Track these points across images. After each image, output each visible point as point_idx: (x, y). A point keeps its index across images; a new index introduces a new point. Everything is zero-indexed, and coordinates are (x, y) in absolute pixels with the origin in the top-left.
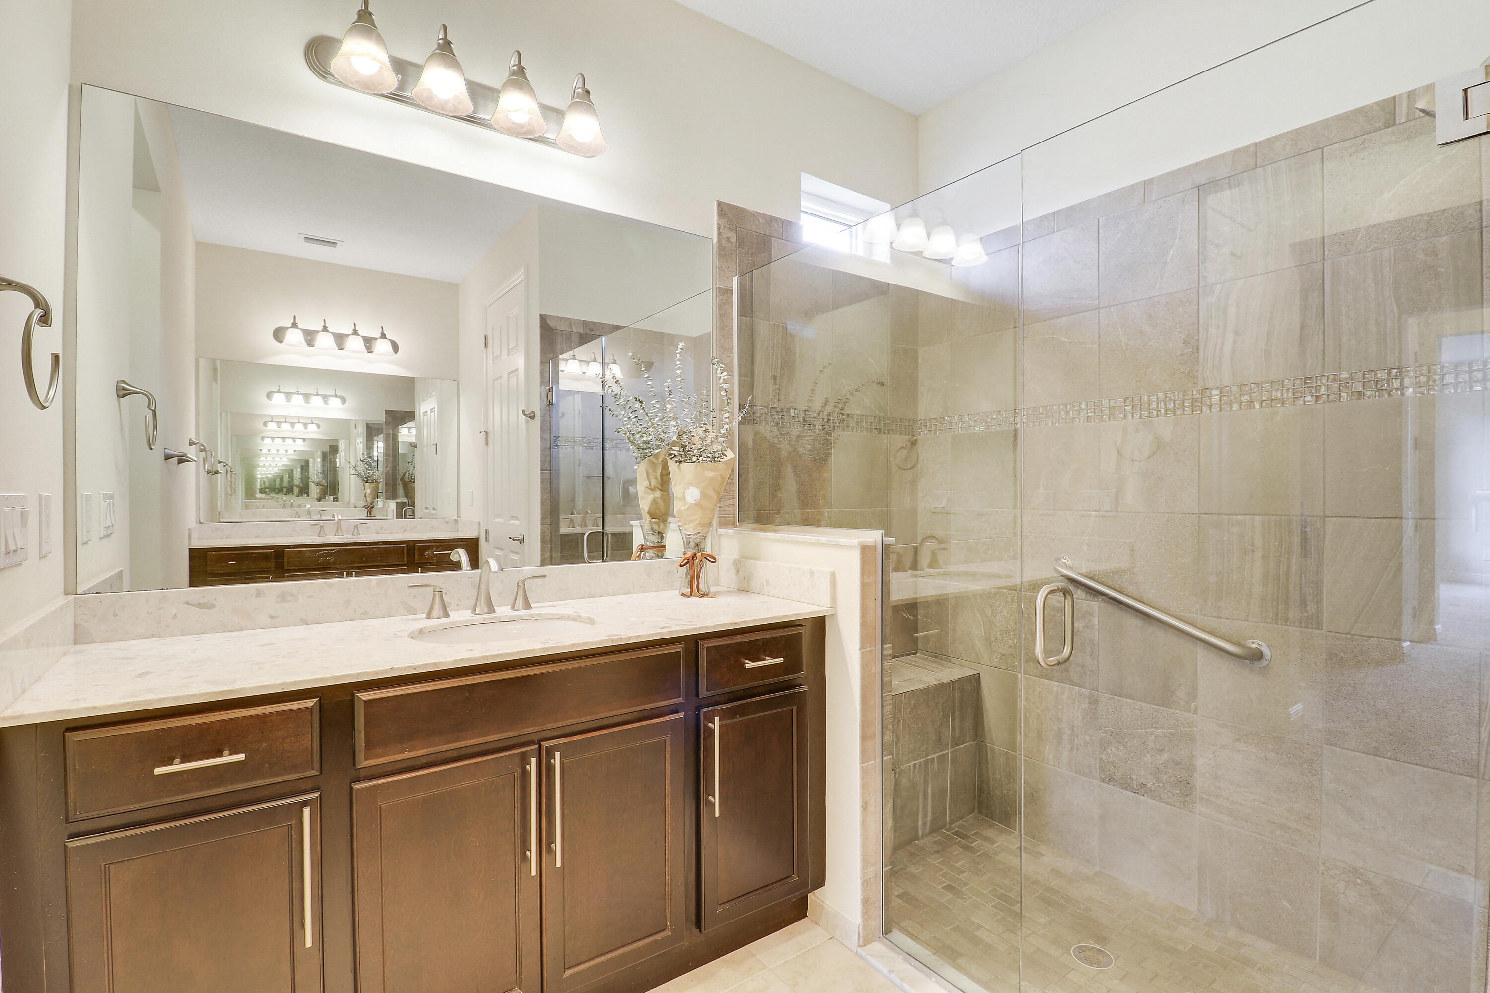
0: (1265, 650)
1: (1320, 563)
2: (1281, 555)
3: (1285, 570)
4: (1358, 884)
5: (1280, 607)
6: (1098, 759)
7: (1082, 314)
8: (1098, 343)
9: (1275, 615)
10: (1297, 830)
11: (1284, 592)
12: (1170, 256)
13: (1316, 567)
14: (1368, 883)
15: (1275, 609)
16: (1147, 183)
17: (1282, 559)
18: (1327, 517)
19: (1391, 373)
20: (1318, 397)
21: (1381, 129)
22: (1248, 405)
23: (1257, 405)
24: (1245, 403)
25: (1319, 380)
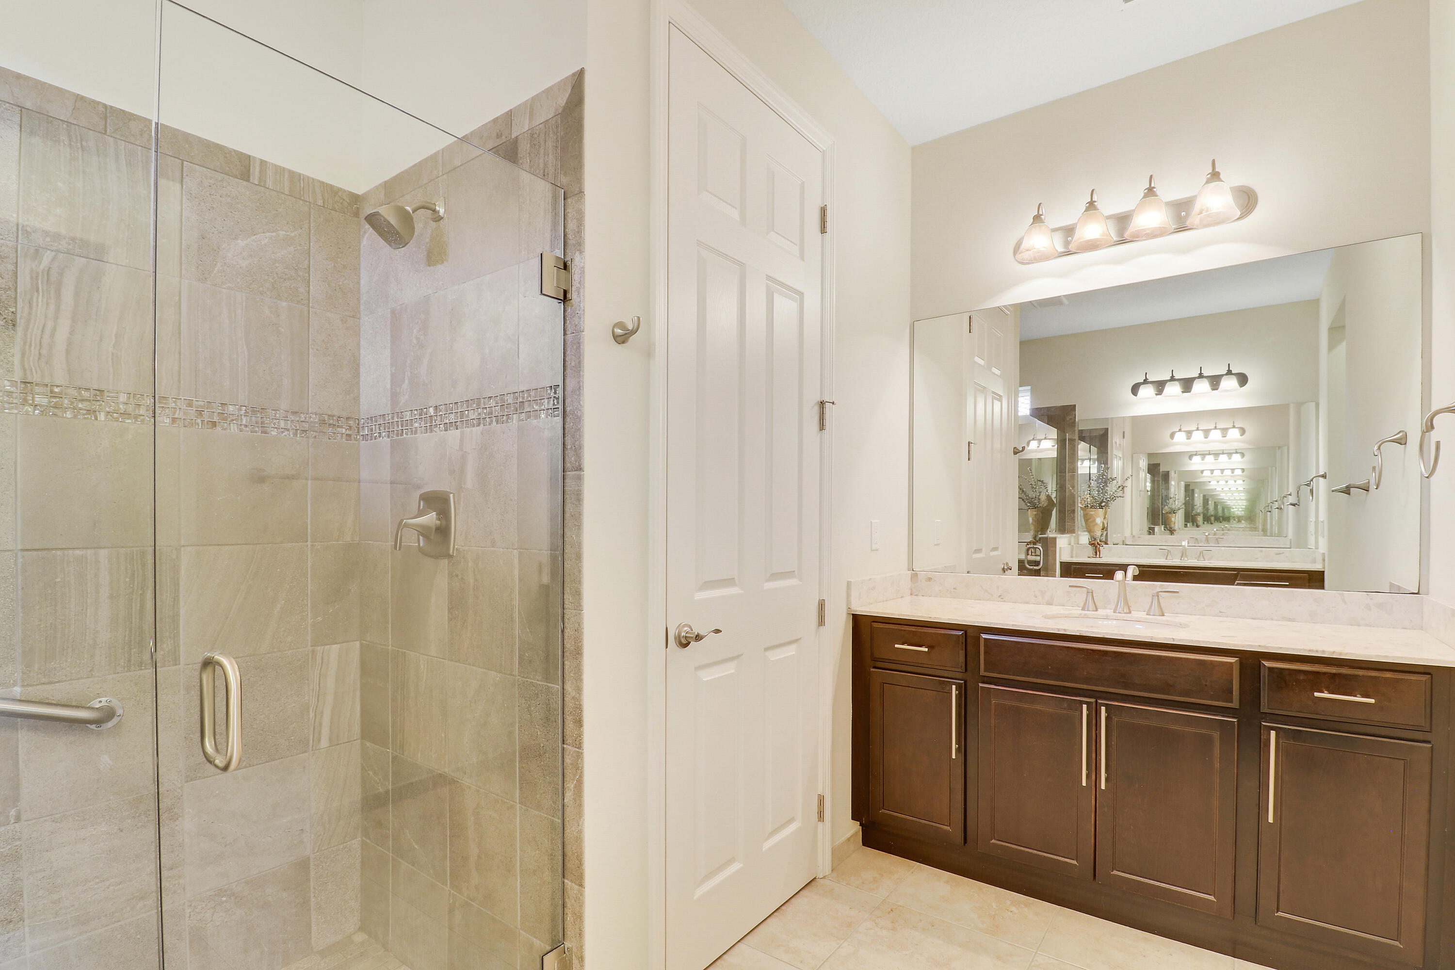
0: (115, 703)
1: (176, 595)
2: (133, 591)
3: (138, 608)
4: (224, 902)
5: (133, 651)
9: (127, 662)
11: (138, 633)
13: (173, 599)
14: (232, 894)
15: (126, 655)
17: (134, 596)
18: (183, 546)
19: (241, 410)
20: (174, 420)
21: (236, 177)
22: (89, 414)
23: (102, 417)
24: (85, 412)
25: (175, 402)
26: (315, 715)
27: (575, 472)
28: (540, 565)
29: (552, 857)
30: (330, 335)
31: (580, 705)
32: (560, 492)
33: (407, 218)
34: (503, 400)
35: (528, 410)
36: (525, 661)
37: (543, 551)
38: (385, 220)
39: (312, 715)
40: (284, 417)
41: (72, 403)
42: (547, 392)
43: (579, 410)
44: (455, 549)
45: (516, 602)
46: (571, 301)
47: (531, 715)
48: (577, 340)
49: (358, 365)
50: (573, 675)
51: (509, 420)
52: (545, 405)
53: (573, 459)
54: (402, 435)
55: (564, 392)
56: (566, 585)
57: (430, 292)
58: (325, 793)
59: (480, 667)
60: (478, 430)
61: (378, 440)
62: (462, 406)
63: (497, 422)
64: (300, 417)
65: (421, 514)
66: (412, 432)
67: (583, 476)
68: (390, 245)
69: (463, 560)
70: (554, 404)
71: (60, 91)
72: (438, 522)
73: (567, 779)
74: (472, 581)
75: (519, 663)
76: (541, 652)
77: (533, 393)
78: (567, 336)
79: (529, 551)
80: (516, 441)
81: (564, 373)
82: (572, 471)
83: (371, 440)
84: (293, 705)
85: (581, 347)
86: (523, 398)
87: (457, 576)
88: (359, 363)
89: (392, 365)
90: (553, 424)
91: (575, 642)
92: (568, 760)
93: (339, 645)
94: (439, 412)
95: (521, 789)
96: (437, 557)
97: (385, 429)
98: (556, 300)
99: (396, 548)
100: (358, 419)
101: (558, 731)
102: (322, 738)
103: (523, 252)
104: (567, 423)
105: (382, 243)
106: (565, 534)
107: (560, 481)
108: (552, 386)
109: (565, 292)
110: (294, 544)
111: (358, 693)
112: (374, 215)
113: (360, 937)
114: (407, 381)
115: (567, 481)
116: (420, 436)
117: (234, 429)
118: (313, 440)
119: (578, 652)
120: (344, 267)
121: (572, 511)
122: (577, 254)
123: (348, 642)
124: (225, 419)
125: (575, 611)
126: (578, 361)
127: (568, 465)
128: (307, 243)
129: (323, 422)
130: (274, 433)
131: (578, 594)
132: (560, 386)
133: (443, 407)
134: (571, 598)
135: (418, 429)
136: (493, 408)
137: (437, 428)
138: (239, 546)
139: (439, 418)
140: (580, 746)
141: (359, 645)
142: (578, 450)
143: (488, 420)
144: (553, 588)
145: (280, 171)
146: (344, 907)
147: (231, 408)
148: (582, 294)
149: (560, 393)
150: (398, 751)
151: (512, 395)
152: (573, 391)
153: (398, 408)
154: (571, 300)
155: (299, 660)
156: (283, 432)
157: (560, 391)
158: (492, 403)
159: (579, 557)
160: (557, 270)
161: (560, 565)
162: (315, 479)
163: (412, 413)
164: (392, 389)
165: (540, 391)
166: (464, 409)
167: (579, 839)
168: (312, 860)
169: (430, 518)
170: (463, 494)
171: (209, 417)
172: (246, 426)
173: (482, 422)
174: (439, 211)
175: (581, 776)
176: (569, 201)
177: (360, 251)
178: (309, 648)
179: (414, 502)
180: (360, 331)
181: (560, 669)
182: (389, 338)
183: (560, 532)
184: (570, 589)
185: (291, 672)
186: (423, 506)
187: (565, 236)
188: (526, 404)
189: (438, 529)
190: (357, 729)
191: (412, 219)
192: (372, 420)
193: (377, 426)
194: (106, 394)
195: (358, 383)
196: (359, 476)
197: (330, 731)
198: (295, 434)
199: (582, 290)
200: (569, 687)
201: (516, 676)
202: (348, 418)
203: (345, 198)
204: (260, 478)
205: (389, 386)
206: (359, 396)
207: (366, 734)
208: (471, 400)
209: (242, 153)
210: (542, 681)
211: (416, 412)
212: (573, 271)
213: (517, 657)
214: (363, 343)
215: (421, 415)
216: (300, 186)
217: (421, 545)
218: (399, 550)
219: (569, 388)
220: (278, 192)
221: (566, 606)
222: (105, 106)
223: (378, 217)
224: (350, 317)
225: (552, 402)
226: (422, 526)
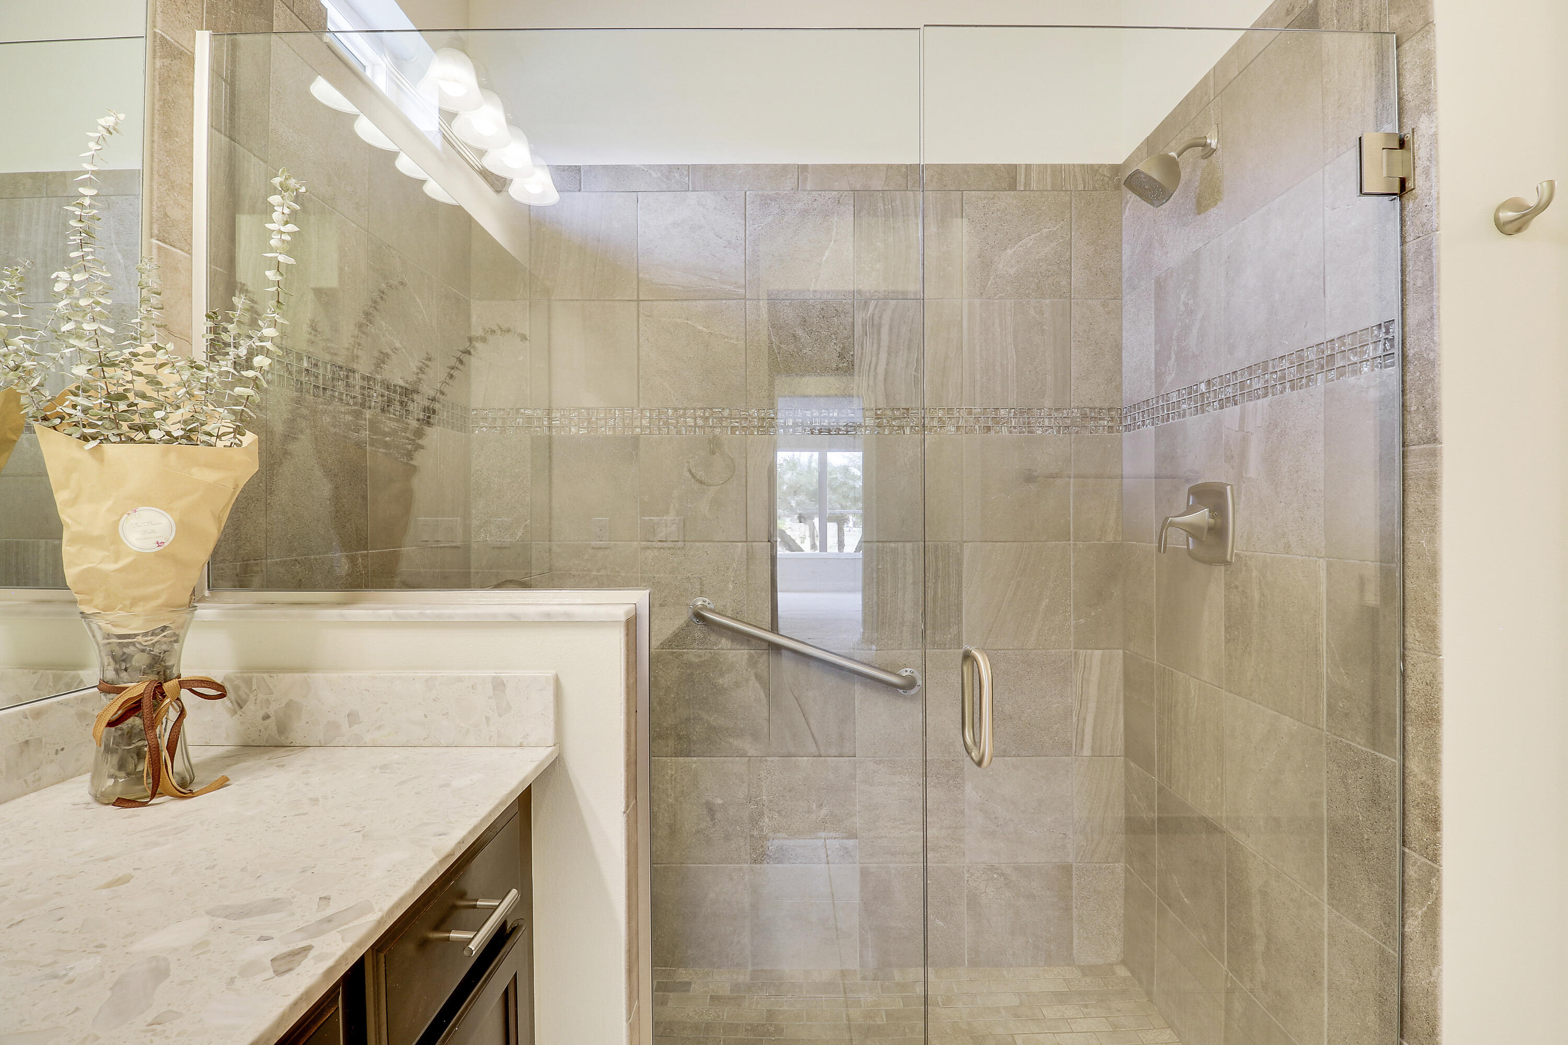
0: (915, 675)
3: (933, 595)
4: (995, 879)
5: (928, 633)
6: (748, 838)
7: (724, 302)
8: (744, 340)
10: (946, 846)
11: (932, 616)
12: (825, 258)
13: (955, 588)
14: (1002, 874)
16: (803, 168)
17: (930, 584)
18: (965, 542)
19: (1010, 413)
20: (958, 428)
21: (1005, 190)
22: (900, 430)
23: (908, 431)
24: (897, 428)
25: (959, 412)
26: (1078, 720)
27: (1424, 446)
28: (1362, 582)
29: (1381, 999)
30: (1091, 324)
31: (1436, 798)
32: (1397, 477)
33: (1171, 166)
34: (1301, 358)
35: (1341, 364)
36: (1337, 712)
37: (1366, 562)
38: (1147, 176)
39: (1075, 719)
40: (1048, 415)
41: (889, 421)
42: (1372, 333)
43: (1432, 351)
44: (1234, 554)
45: (1323, 629)
46: (1414, 191)
47: (1347, 790)
48: (1427, 245)
49: (1120, 350)
50: (1422, 749)
51: (1310, 383)
52: (1369, 353)
53: (1420, 426)
54: (1168, 420)
55: (1402, 329)
56: (1409, 613)
57: (1200, 244)
58: (1088, 803)
59: (1268, 707)
60: (1263, 403)
61: (1142, 429)
62: (1242, 375)
63: (1293, 388)
64: (1063, 413)
65: (1190, 510)
66: (1179, 415)
67: (1440, 450)
68: (1152, 204)
69: (1244, 568)
70: (1385, 350)
71: (876, 166)
72: (1211, 521)
73: (1410, 897)
74: (1257, 596)
75: (1328, 714)
76: (1365, 706)
77: (1348, 340)
78: (1408, 244)
79: (1344, 560)
80: (1322, 410)
81: (1402, 300)
82: (1419, 444)
83: (1134, 429)
84: (1058, 705)
85: (1434, 254)
86: (1333, 349)
87: (1236, 587)
88: (1121, 347)
89: (1156, 343)
90: (1384, 378)
91: (1426, 702)
92: (1412, 872)
93: (1101, 651)
94: (1213, 387)
95: (1331, 885)
96: (1211, 562)
97: (1149, 416)
98: (1386, 198)
99: (1160, 551)
100: (1121, 409)
101: (1395, 825)
102: (1085, 745)
103: (1330, 150)
104: (1408, 374)
105: (1145, 205)
106: (1406, 539)
107: (1397, 461)
108: (1381, 324)
109: (1403, 182)
110: (1057, 542)
111: (1121, 706)
112: (1134, 175)
113: (1122, 972)
114: (1173, 357)
115: (1411, 459)
116: (1190, 419)
117: (1005, 432)
118: (1075, 435)
119: (1432, 717)
120: (1106, 247)
121: (1419, 503)
122: (1424, 118)
123: (1110, 649)
124: (997, 423)
125: (1425, 655)
126: (1427, 277)
127: (1412, 436)
128: (1069, 233)
129: (1084, 416)
130: (1039, 432)
131: (1432, 631)
132: (1396, 321)
133: (1218, 380)
134: (1418, 635)
135: (1187, 411)
136: (1287, 371)
137: (1210, 407)
138: (1009, 543)
139: (1212, 395)
140: (1435, 858)
141: (1121, 656)
142: (1431, 412)
143: (1278, 387)
144: (1384, 616)
145: (1043, 168)
146: (1106, 932)
147: (1002, 412)
148: (1433, 174)
149: (1396, 331)
150: (1165, 782)
151: (1315, 348)
152: (1420, 324)
153: (1162, 391)
154: (1413, 189)
155: (1062, 661)
156: (1047, 430)
157: (1396, 330)
158: (1285, 364)
159: (1433, 573)
160: (1387, 152)
161: (1398, 583)
162: (1076, 477)
163: (1179, 393)
164: (1156, 369)
165: (1361, 335)
166: (1245, 378)
167: (1431, 994)
168: (1074, 868)
169: (1202, 516)
170: (1244, 485)
171: (985, 423)
172: (1015, 428)
173: (1270, 390)
174: (1211, 143)
175: (1436, 905)
176: (1406, 46)
177: (1121, 225)
178: (1072, 649)
179: (1182, 499)
180: (1122, 312)
181: (1398, 736)
182: (1152, 313)
183: (1398, 534)
184: (1418, 620)
185: (1055, 671)
186: (1193, 502)
187: (1400, 99)
188: (1338, 357)
189: (1211, 529)
190: (1120, 744)
191: (1177, 164)
192: (1135, 408)
193: (1141, 414)
194: (911, 411)
195: (1120, 370)
196: (1122, 471)
197: (1093, 740)
198: (1059, 432)
199: (1433, 170)
200: (1414, 765)
201: (1323, 730)
202: (1110, 409)
203: (1105, 173)
204: (1029, 478)
205: (1153, 367)
206: (1121, 384)
207: (1129, 752)
208: (1255, 365)
209: (1009, 165)
210: (1364, 746)
211: (1184, 392)
212: (1416, 146)
213: (1325, 704)
214: (1125, 324)
215: (1190, 393)
216: (1062, 177)
217: (1191, 547)
218: (1164, 552)
219: (1411, 321)
220: (1040, 191)
221: (1408, 645)
222: (906, 166)
223: (1137, 176)
224: (1112, 299)
225: (1381, 347)
226: (1190, 525)
